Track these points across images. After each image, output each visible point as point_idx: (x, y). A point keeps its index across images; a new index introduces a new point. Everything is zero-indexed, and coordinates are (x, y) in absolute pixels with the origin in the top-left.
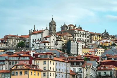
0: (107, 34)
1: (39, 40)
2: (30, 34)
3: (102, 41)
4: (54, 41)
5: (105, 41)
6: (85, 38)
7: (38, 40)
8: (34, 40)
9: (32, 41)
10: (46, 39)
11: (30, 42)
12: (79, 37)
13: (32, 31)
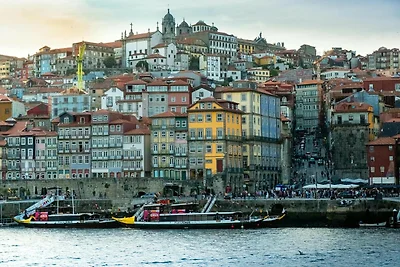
0: (264, 41)
1: (143, 52)
2: (124, 41)
3: (257, 55)
4: (172, 56)
5: (263, 55)
6: (228, 49)
7: (141, 53)
8: (133, 53)
9: (128, 54)
10: (158, 51)
11: (124, 55)
12: (218, 48)
13: (128, 35)
